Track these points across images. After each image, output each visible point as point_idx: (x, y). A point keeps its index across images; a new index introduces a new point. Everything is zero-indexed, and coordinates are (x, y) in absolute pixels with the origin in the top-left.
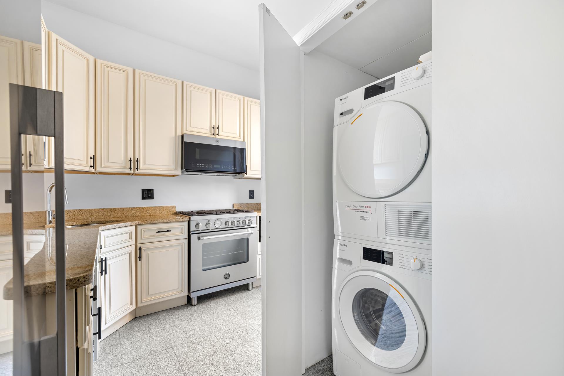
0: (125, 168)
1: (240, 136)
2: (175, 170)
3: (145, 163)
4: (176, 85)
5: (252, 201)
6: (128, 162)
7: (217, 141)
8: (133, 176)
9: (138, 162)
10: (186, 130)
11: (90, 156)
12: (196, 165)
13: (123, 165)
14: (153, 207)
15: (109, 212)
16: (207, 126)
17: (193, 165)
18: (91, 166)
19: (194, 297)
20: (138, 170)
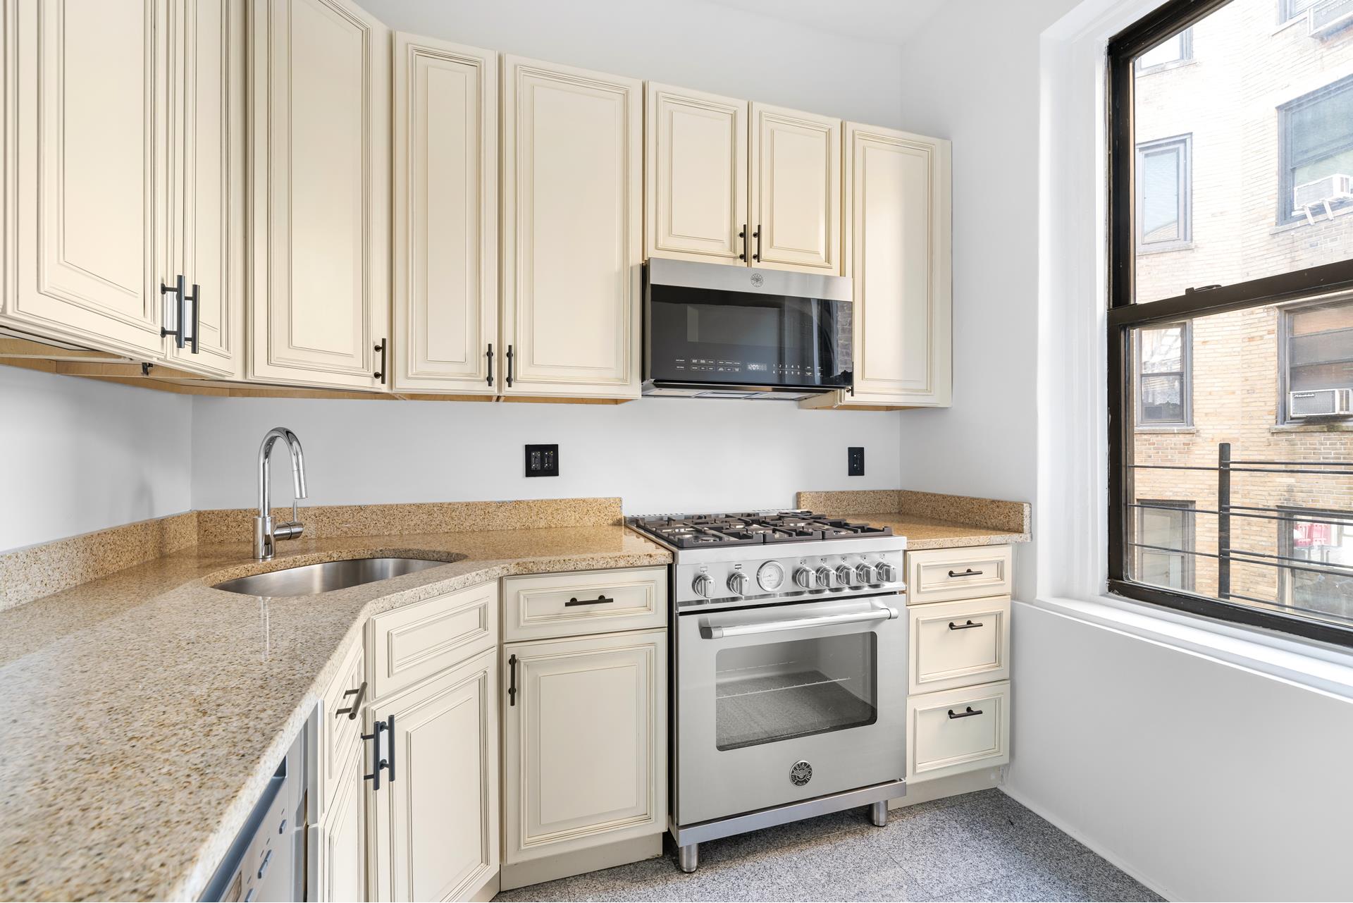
0: (471, 378)
1: (828, 259)
2: (624, 381)
3: (531, 362)
4: (626, 96)
5: (857, 483)
6: (482, 359)
7: (757, 279)
8: (501, 403)
9: (513, 358)
10: (657, 248)
11: (374, 343)
12: (688, 364)
13: (469, 368)
14: (556, 500)
15: (436, 515)
16: (724, 232)
17: (681, 364)
18: (377, 375)
19: (689, 847)
20: (513, 383)
